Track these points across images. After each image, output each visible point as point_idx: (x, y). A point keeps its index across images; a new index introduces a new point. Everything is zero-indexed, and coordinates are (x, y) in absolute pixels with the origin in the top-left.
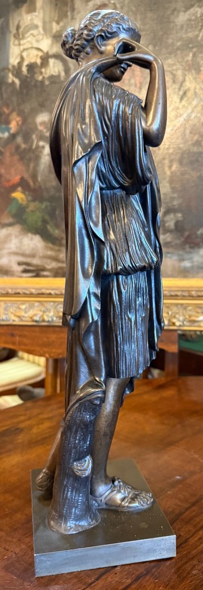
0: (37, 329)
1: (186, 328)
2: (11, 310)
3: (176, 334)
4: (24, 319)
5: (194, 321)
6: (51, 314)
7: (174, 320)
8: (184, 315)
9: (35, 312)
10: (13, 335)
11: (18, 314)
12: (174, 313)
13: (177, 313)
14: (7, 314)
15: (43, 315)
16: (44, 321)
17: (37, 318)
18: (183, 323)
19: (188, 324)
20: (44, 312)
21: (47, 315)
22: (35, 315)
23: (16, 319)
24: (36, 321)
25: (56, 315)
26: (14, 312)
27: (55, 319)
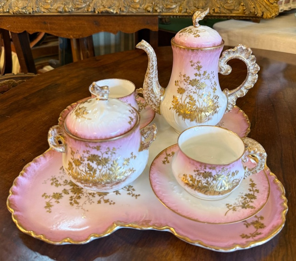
0: (62, 18)
1: (164, 14)
2: (40, 4)
3: (157, 19)
4: (51, 11)
5: (170, 9)
6: (71, 6)
7: (157, 8)
8: (162, 4)
9: (59, 5)
10: (45, 23)
11: (46, 7)
12: (156, 3)
13: (158, 3)
14: (38, 7)
15: (64, 7)
16: (66, 12)
17: (60, 10)
18: (162, 10)
19: (166, 11)
20: (65, 5)
21: (68, 8)
22: (59, 7)
23: (45, 11)
24: (60, 12)
25: (74, 7)
26: (42, 5)
27: (73, 10)
